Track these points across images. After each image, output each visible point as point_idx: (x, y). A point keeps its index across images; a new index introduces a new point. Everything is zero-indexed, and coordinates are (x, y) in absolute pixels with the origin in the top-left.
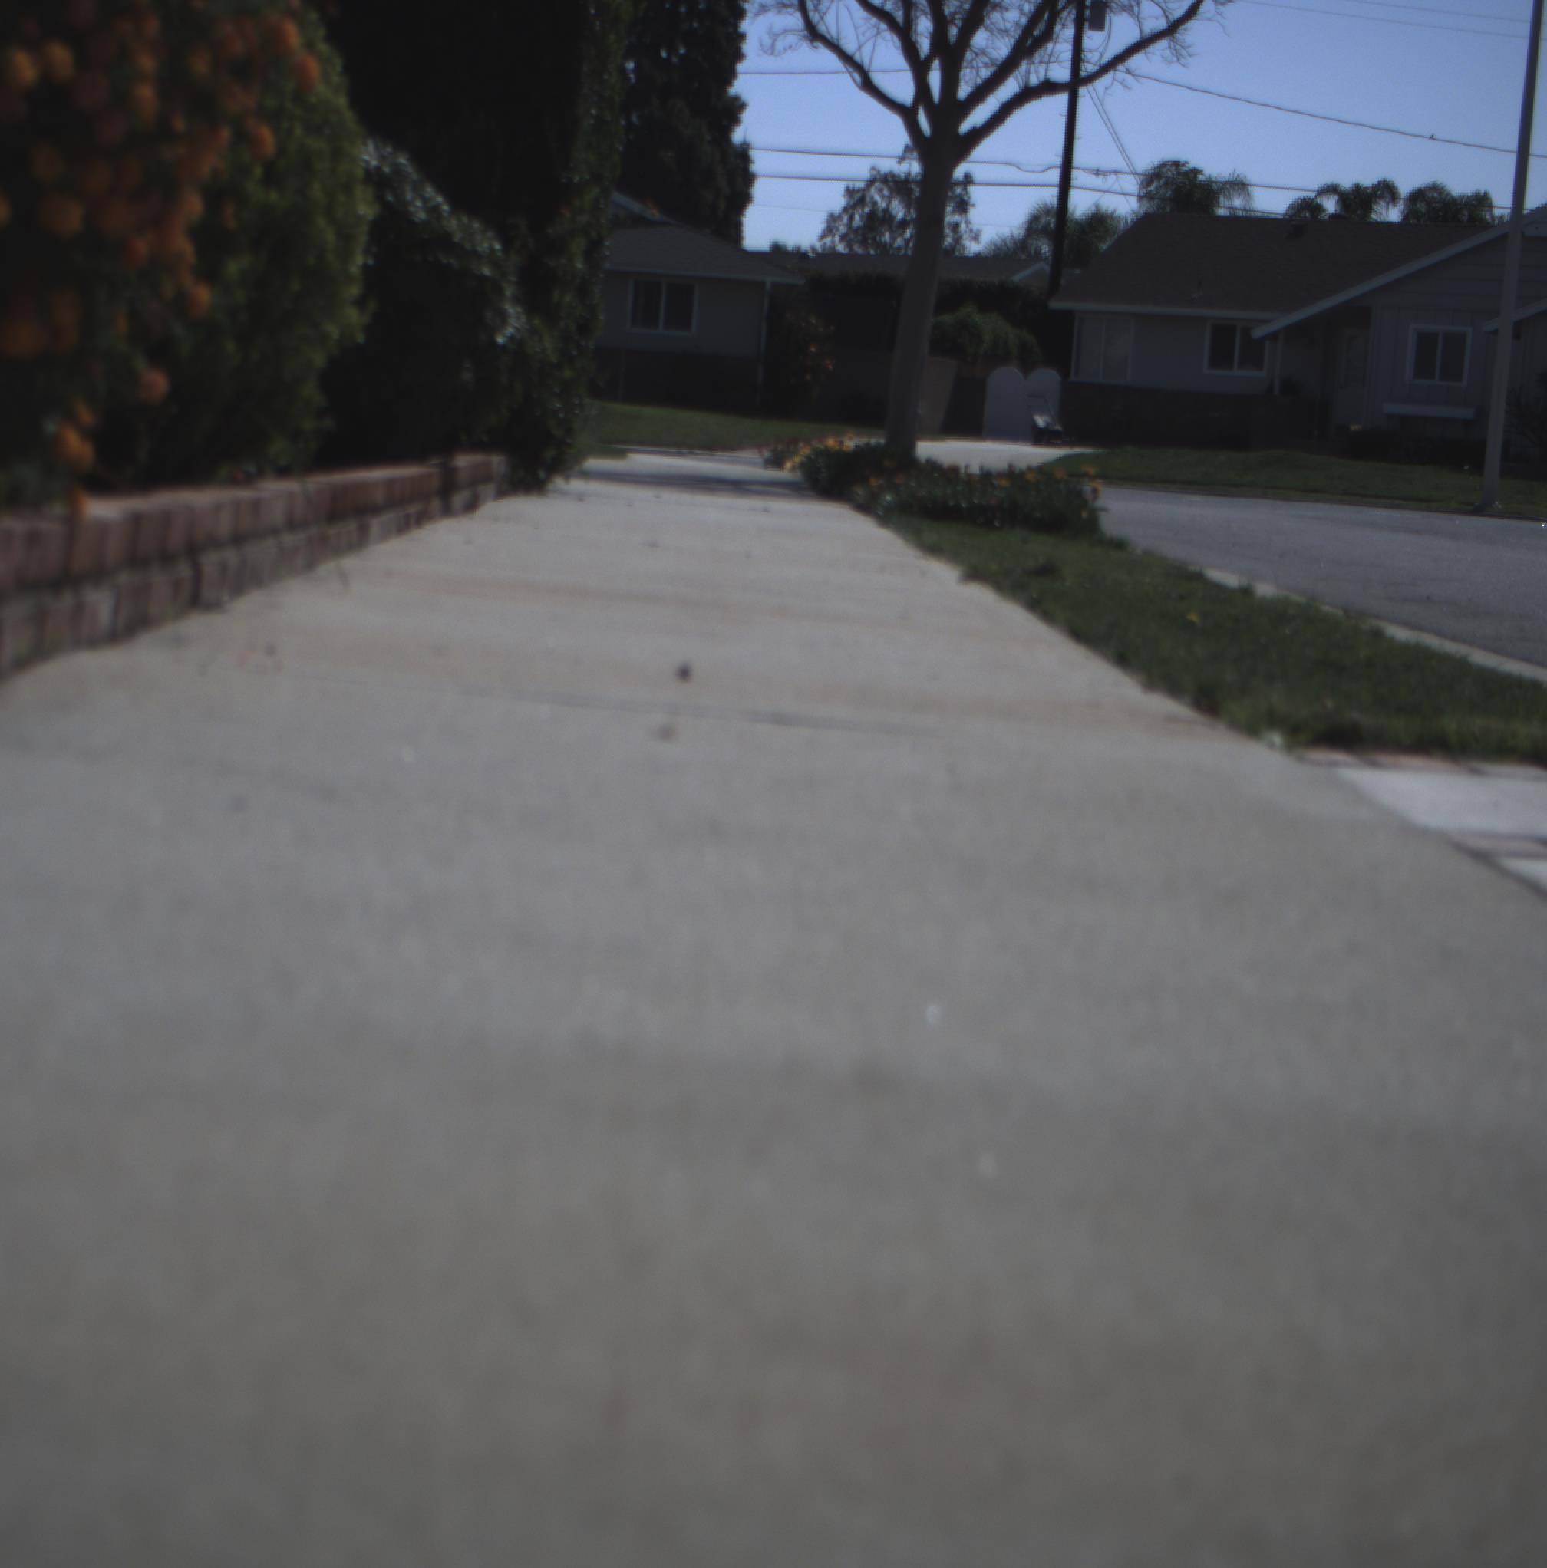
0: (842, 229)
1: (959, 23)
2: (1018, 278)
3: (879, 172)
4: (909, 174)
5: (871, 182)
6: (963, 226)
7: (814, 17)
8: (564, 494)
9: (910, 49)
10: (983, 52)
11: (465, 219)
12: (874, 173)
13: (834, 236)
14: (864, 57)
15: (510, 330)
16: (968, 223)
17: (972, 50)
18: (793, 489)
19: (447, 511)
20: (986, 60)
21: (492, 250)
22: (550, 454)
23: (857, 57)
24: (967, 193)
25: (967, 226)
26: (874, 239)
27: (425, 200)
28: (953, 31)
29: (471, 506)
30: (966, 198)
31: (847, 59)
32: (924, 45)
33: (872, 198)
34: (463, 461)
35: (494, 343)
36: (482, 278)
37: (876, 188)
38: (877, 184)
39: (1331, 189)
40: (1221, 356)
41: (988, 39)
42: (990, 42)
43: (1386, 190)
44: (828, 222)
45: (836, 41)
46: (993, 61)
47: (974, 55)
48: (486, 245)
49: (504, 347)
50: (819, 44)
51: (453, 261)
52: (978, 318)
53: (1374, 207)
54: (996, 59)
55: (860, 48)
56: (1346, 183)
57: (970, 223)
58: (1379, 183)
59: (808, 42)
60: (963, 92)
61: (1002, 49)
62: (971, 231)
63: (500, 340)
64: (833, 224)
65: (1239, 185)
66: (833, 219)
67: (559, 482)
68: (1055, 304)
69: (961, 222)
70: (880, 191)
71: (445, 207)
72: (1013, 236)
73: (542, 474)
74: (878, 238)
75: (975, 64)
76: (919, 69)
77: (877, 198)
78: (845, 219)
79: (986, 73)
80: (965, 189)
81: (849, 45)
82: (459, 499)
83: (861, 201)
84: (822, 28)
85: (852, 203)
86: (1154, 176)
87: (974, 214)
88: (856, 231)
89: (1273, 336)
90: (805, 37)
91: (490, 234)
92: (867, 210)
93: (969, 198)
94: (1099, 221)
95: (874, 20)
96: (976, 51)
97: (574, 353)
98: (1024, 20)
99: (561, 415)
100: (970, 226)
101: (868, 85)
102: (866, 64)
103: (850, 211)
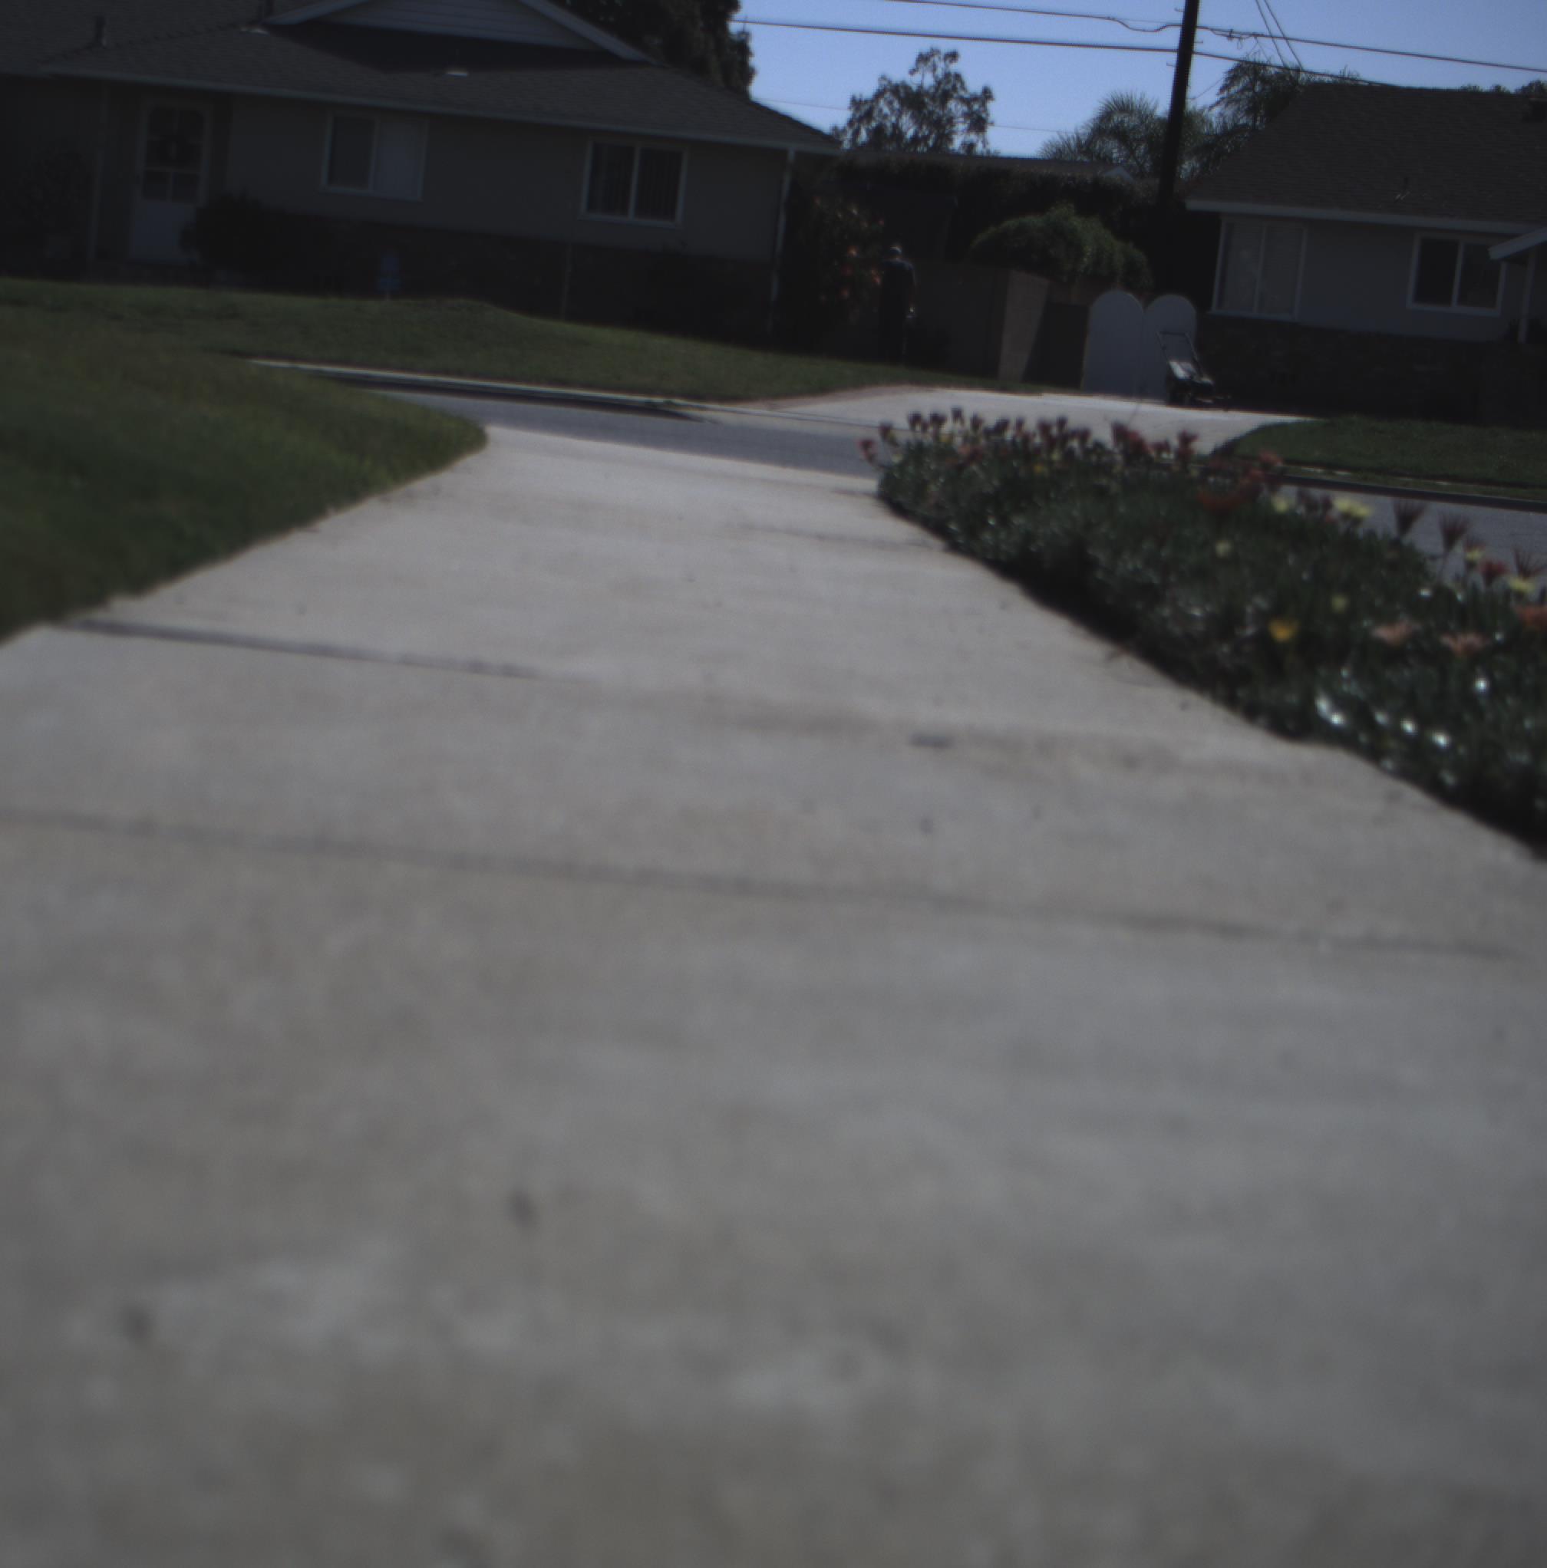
3: (890, 82)
4: (921, 87)
5: (879, 94)
6: (980, 148)
12: (885, 83)
16: (985, 141)
24: (985, 110)
25: (984, 145)
30: (983, 115)
33: (881, 110)
37: (885, 99)
38: (888, 95)
57: (990, 145)
69: (978, 140)
70: (890, 103)
77: (886, 110)
80: (984, 105)
83: (868, 115)
85: (858, 115)
87: (992, 133)
88: (861, 147)
92: (874, 124)
93: (988, 115)
100: (989, 149)
103: (856, 125)
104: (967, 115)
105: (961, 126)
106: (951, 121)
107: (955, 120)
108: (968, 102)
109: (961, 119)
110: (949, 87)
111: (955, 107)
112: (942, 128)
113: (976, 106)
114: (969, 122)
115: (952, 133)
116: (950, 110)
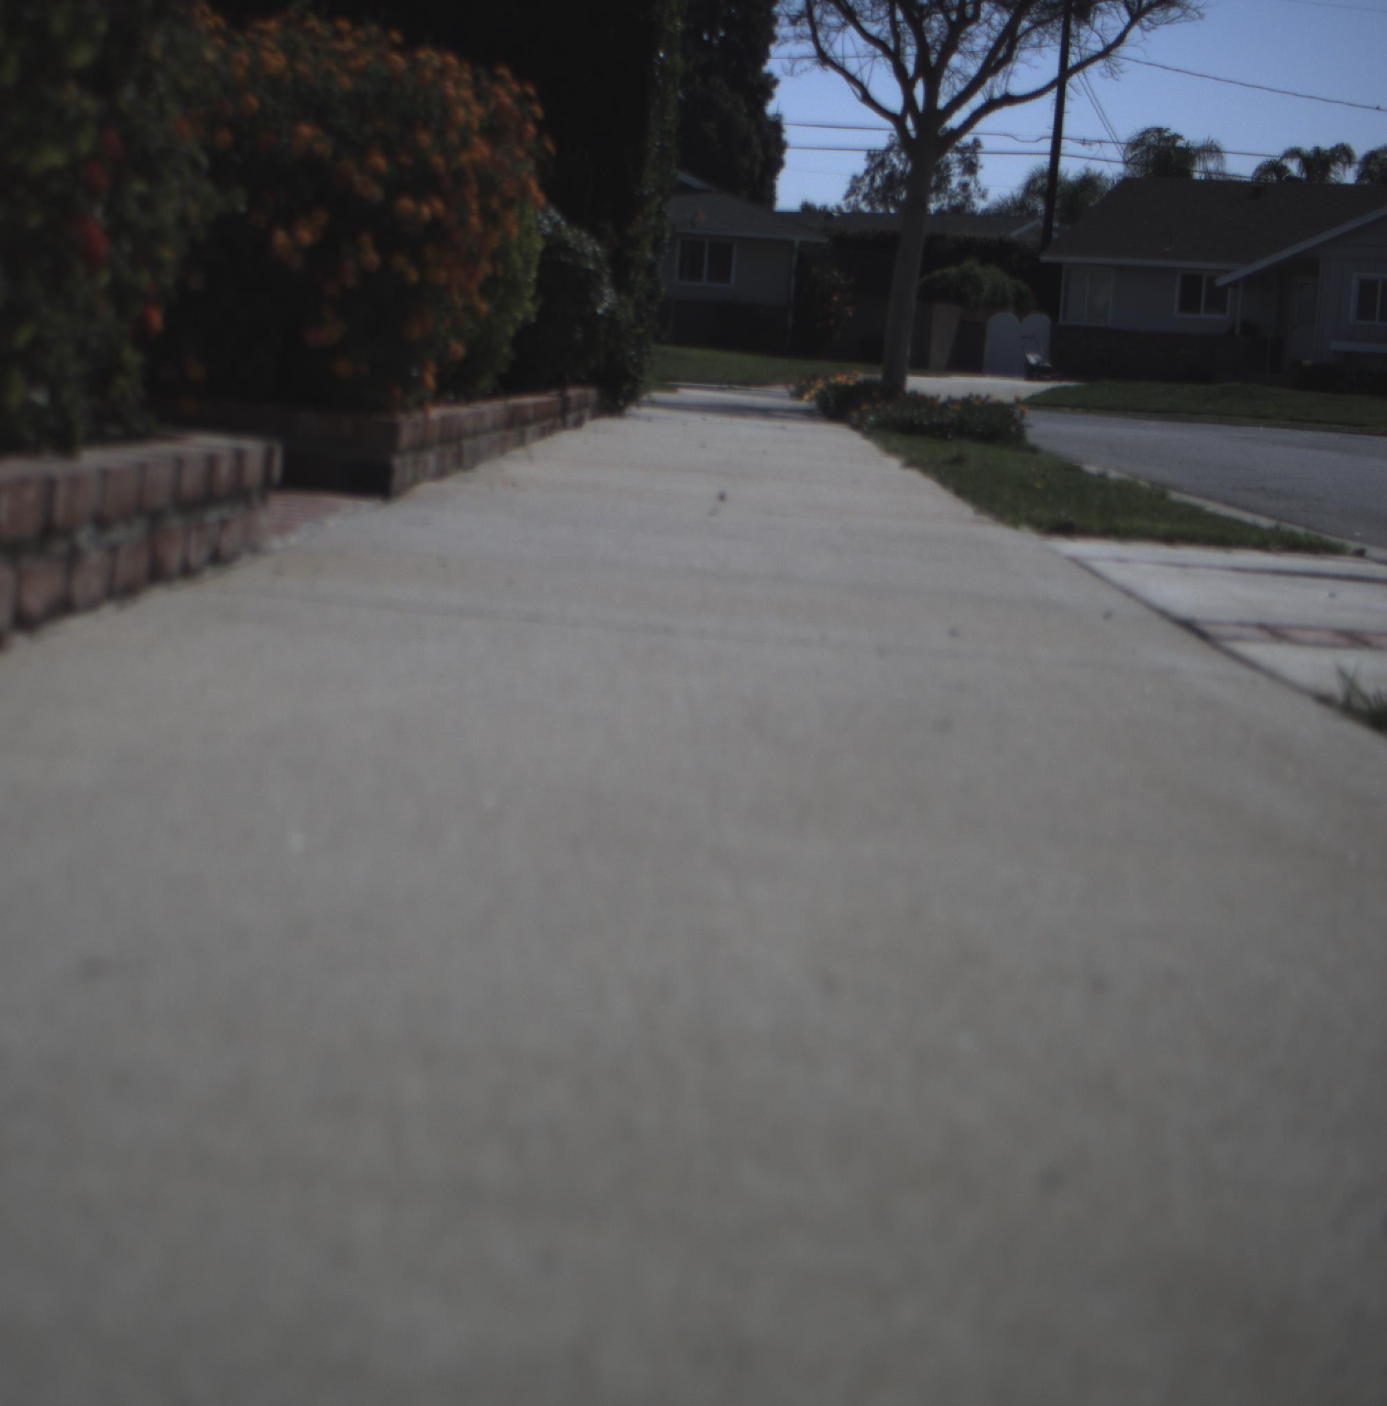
0: (865, 189)
1: (938, 48)
2: (1014, 234)
5: (888, 149)
6: (972, 186)
7: (825, 46)
8: (637, 417)
9: (900, 71)
10: (957, 71)
11: (576, 231)
13: (857, 195)
14: (863, 76)
15: (606, 305)
16: (977, 183)
17: (949, 70)
18: (808, 415)
19: (565, 426)
20: (961, 77)
21: (595, 251)
22: (626, 387)
23: (859, 77)
24: (976, 156)
25: (976, 185)
26: (893, 198)
27: (550, 219)
28: (934, 58)
29: (578, 423)
30: (974, 161)
31: (851, 78)
32: (910, 67)
33: (891, 161)
34: (573, 392)
35: (595, 312)
36: (588, 270)
37: (894, 152)
38: (896, 149)
39: (1294, 153)
40: (1189, 301)
41: (962, 61)
42: (963, 63)
43: (1342, 153)
44: (852, 183)
45: (842, 66)
46: (965, 77)
47: (951, 73)
48: (590, 248)
49: (602, 316)
50: (828, 68)
51: (570, 260)
52: (978, 270)
53: (1332, 167)
54: (969, 76)
55: (861, 68)
56: (1307, 147)
57: (979, 183)
58: (1337, 146)
59: (820, 66)
60: (942, 102)
61: (973, 69)
62: (979, 190)
63: (600, 311)
64: (857, 185)
65: (1212, 150)
66: (856, 180)
67: (633, 409)
68: (1045, 258)
69: (971, 181)
70: (898, 155)
71: (563, 223)
72: (1013, 198)
73: (621, 403)
74: (896, 197)
75: (951, 80)
76: (907, 86)
77: (896, 161)
78: (867, 180)
79: (960, 87)
80: (974, 152)
81: (852, 66)
82: (571, 417)
83: (881, 165)
84: (830, 54)
85: (873, 165)
86: (1137, 144)
87: (982, 175)
88: (877, 191)
89: (1235, 284)
90: (817, 62)
91: (593, 241)
92: (886, 172)
94: (1088, 182)
95: (871, 47)
96: (953, 70)
97: (644, 315)
98: (991, 44)
99: (635, 360)
100: (979, 186)
101: (867, 98)
102: (865, 82)
103: (872, 173)
104: (962, 161)
105: (956, 170)
106: (947, 166)
107: (951, 166)
108: (962, 151)
109: (957, 165)
111: (951, 156)
112: (942, 172)
113: (968, 155)
114: (963, 166)
115: (949, 176)
116: (947, 158)
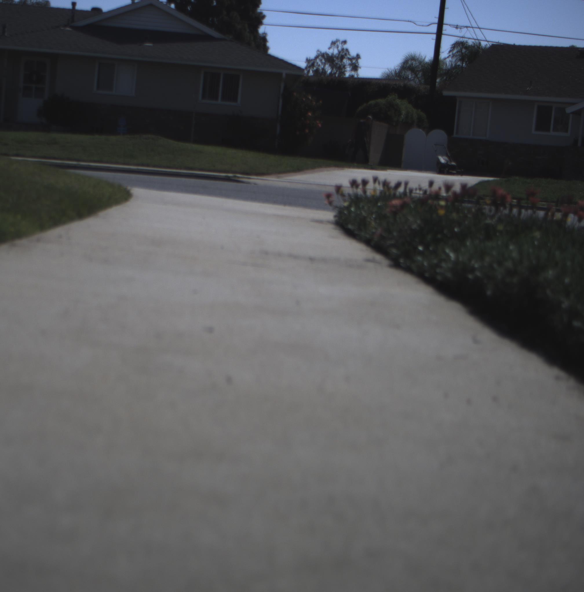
3: (321, 52)
4: (333, 54)
5: (317, 57)
12: (319, 53)
24: (358, 62)
30: (357, 65)
33: (317, 63)
37: (319, 59)
38: (320, 57)
57: (359, 73)
69: (355, 74)
70: (321, 60)
77: (319, 63)
80: (357, 60)
83: (313, 65)
85: (309, 65)
92: (315, 68)
93: (358, 64)
100: (359, 76)
103: (308, 69)
104: (351, 65)
105: (348, 69)
106: (344, 67)
107: (346, 67)
108: (351, 59)
109: (349, 66)
110: (344, 54)
111: (346, 61)
112: (341, 69)
113: (354, 61)
114: (351, 67)
115: (345, 71)
116: (344, 62)
